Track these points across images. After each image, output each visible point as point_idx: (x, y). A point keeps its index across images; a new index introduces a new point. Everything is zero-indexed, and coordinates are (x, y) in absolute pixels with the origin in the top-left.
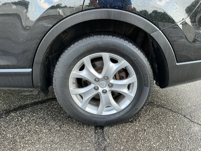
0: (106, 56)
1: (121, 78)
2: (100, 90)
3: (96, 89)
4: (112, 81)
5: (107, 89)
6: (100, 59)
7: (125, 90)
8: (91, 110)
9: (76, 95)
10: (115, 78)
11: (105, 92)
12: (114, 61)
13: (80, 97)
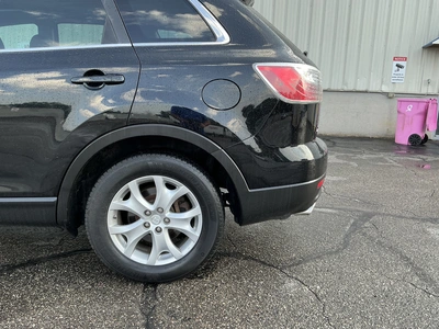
0: (159, 180)
1: (183, 210)
2: (152, 228)
3: (146, 225)
4: (168, 214)
5: (162, 225)
6: (152, 184)
7: (187, 228)
8: (138, 258)
9: (117, 235)
10: (173, 209)
11: (159, 231)
12: (171, 187)
13: (123, 239)
